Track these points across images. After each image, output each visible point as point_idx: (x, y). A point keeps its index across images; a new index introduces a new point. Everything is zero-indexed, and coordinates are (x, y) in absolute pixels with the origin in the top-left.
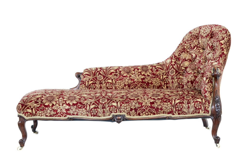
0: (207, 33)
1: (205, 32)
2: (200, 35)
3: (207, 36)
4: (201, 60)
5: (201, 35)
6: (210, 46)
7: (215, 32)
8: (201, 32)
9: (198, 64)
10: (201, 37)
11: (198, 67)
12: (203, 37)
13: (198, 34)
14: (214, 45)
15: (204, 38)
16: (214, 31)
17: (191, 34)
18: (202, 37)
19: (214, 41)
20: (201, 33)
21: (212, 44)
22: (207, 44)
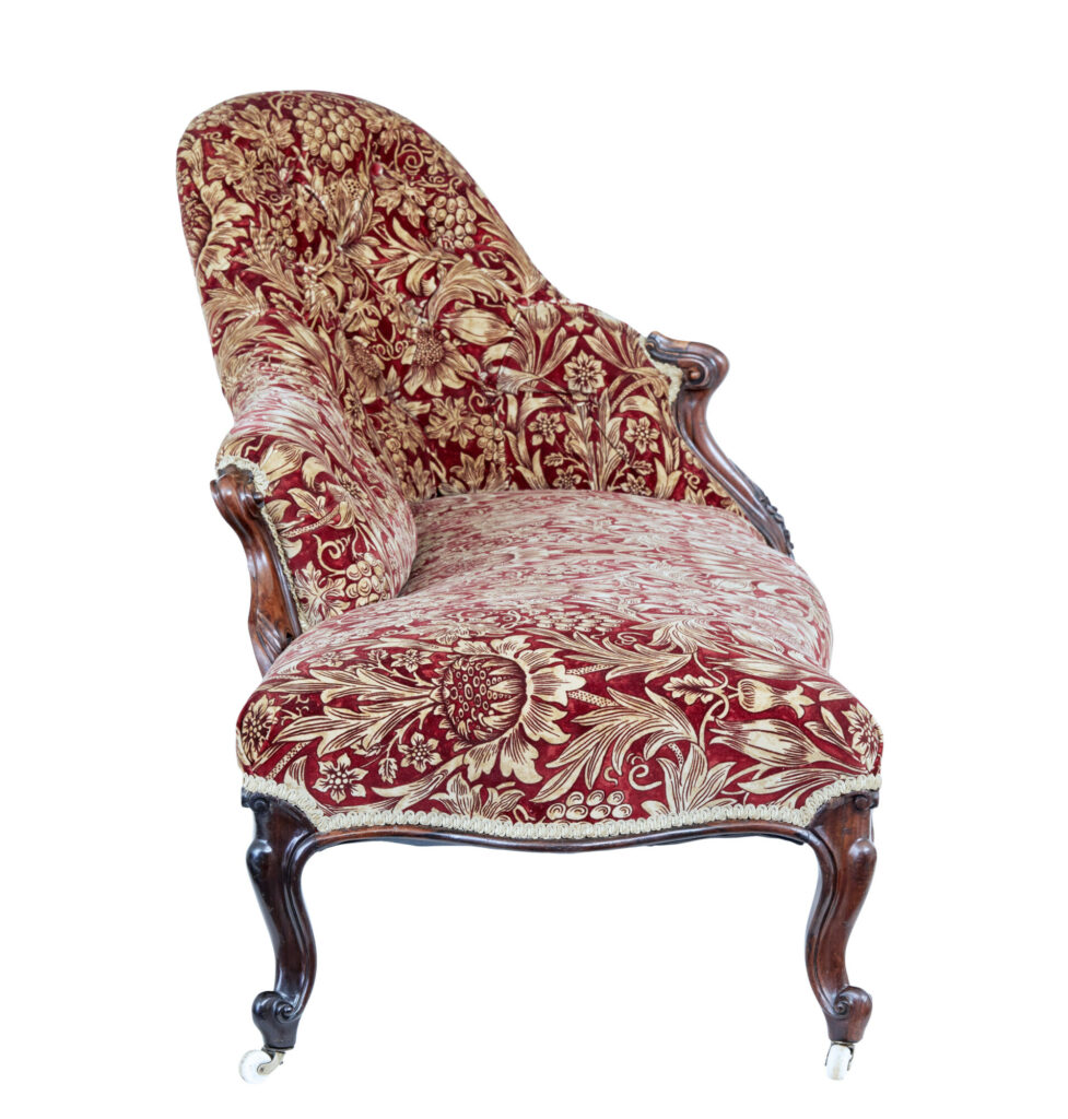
0: (348, 142)
1: (331, 136)
2: (310, 157)
3: (352, 165)
4: (389, 312)
5: (319, 156)
6: (415, 223)
7: (392, 137)
8: (305, 138)
9: (380, 341)
10: (323, 173)
11: (385, 362)
12: (331, 168)
13: (288, 152)
14: (442, 213)
15: (340, 174)
16: (384, 129)
17: (256, 150)
18: (326, 169)
19: (429, 191)
20: (309, 145)
21: (424, 209)
22: (382, 210)
